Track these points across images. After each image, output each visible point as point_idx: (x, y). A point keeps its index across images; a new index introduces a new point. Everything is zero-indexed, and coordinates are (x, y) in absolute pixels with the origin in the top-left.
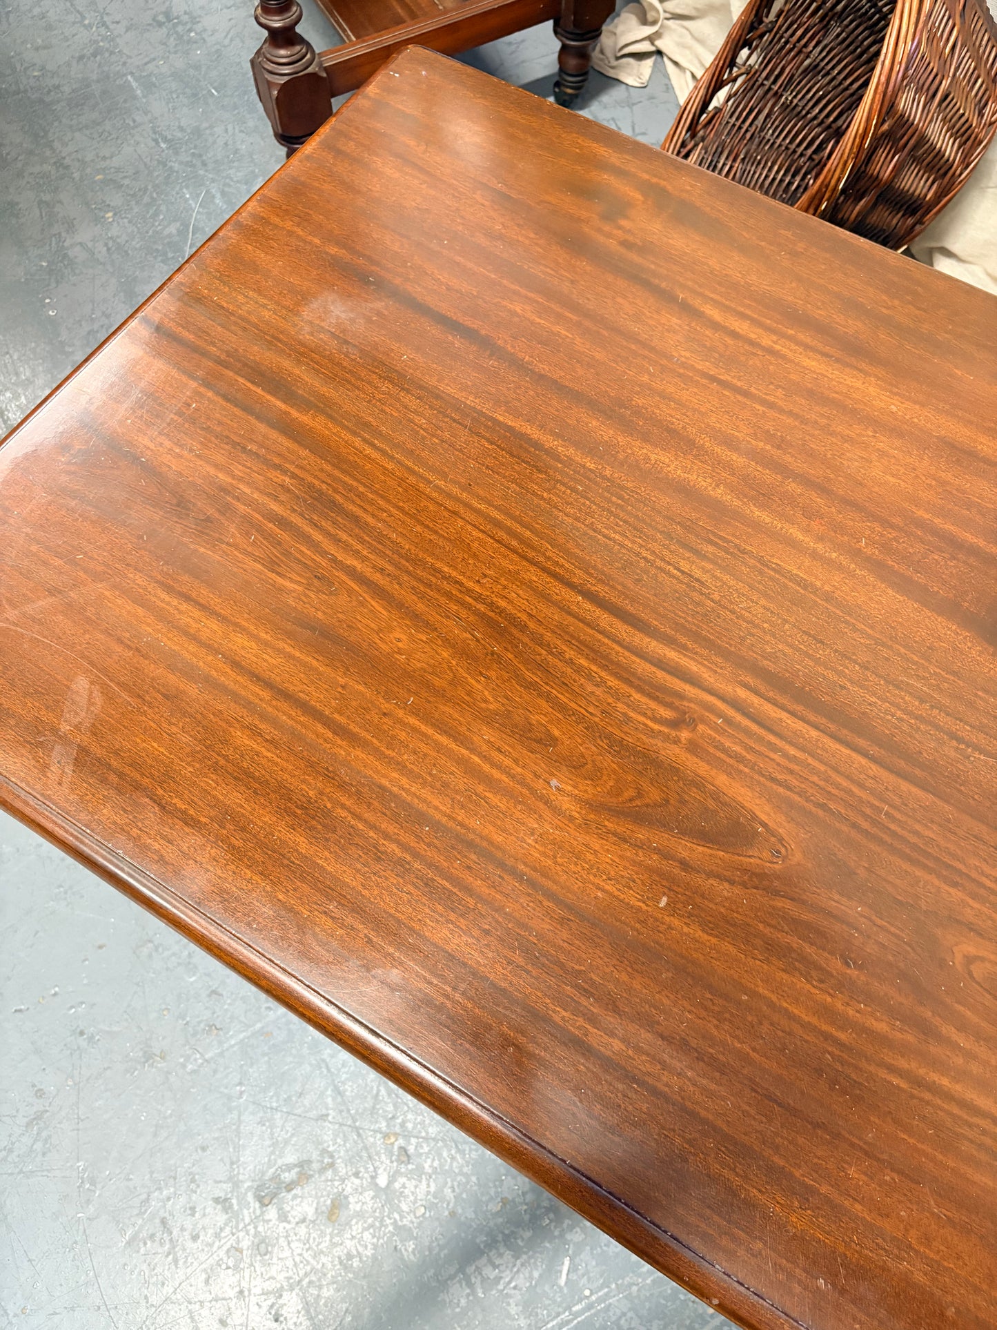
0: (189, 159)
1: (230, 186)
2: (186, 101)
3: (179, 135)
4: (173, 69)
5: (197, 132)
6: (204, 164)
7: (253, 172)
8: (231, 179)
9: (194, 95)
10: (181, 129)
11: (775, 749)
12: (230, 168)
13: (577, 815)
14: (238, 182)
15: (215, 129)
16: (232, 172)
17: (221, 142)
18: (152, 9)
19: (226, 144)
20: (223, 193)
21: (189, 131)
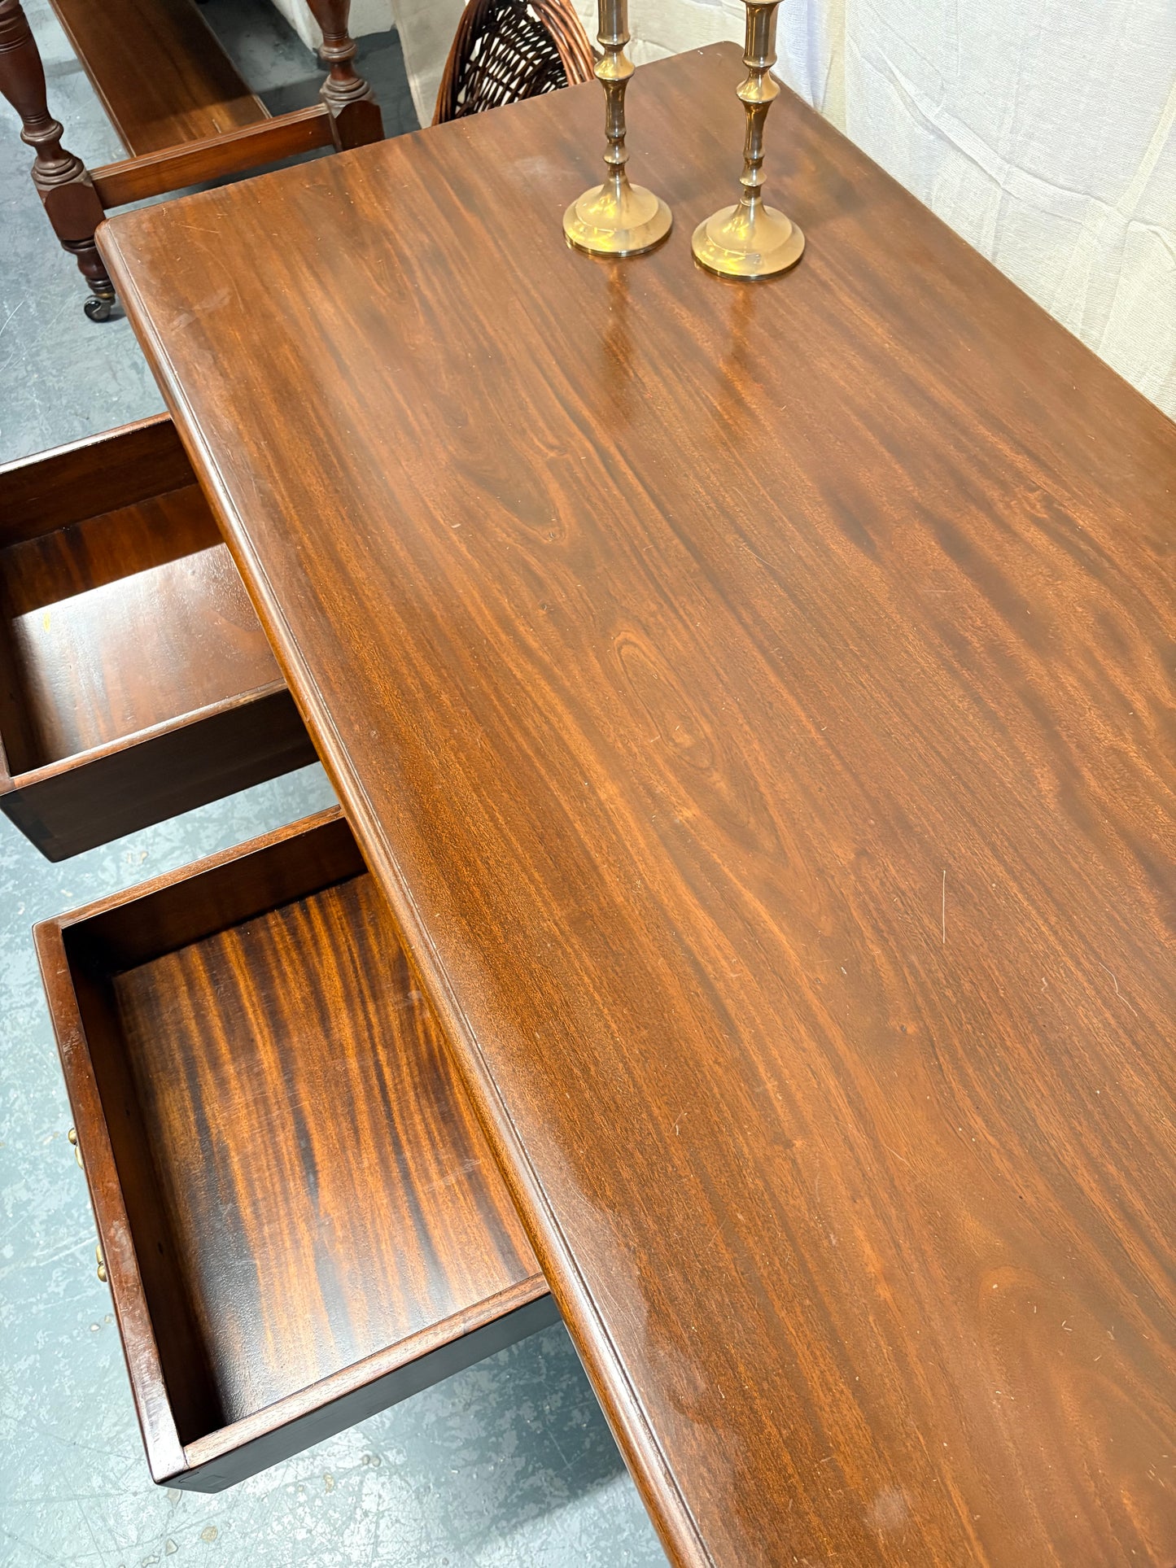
0: (15, 278)
1: (46, 298)
2: (27, 232)
3: (13, 259)
4: (23, 208)
5: (30, 257)
6: (29, 282)
7: (71, 287)
8: (49, 293)
9: (36, 228)
10: (16, 254)
11: (606, 485)
12: (52, 284)
13: (444, 463)
14: (54, 295)
15: (48, 254)
16: (51, 287)
17: (48, 265)
18: (18, 161)
19: (53, 266)
20: (38, 304)
21: (23, 256)
